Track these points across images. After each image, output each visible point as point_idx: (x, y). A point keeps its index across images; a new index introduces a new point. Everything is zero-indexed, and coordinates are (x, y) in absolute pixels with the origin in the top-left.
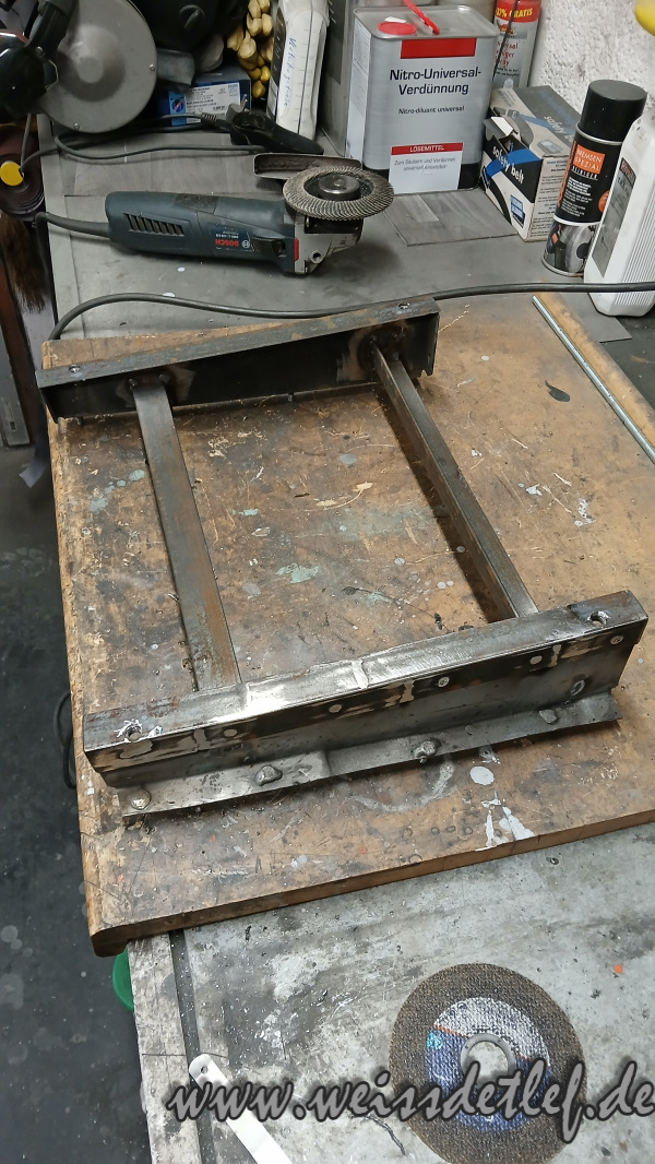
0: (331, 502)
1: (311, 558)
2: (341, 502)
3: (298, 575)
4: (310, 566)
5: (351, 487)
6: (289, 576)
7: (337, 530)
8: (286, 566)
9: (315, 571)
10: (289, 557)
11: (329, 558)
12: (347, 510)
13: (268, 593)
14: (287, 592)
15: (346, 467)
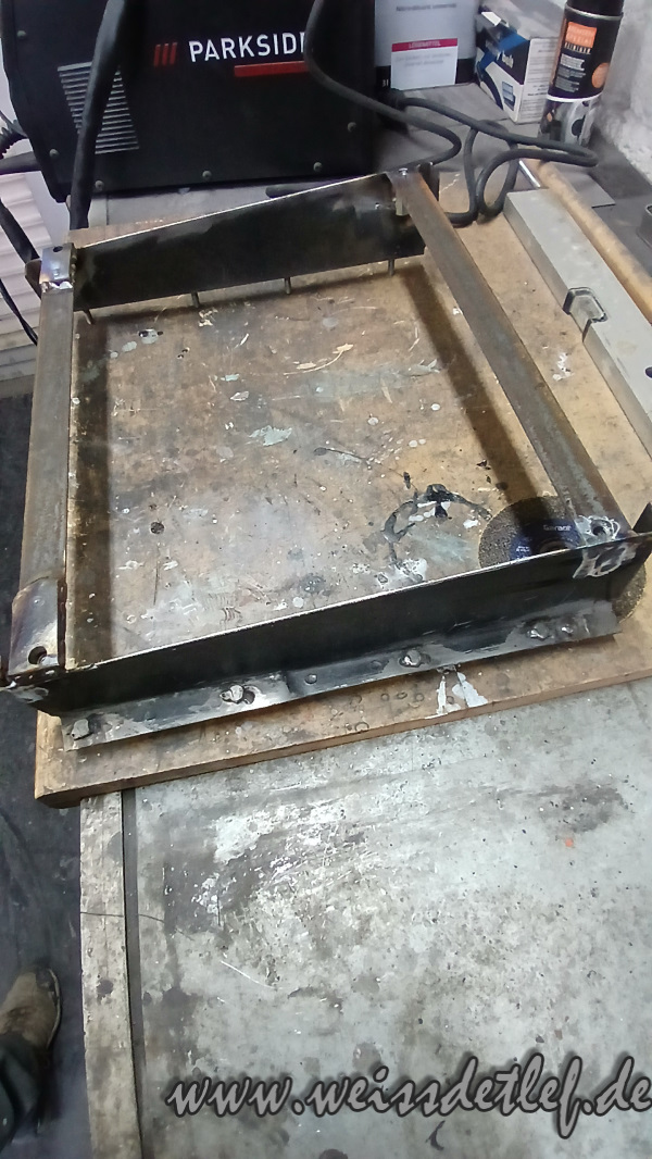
0: (311, 365)
1: (286, 421)
2: (320, 365)
3: (272, 437)
4: (282, 428)
5: (331, 350)
6: (262, 439)
7: (314, 391)
8: (260, 429)
9: (287, 433)
10: (264, 420)
11: (304, 420)
12: (325, 372)
13: (240, 455)
14: (259, 454)
15: (328, 330)
